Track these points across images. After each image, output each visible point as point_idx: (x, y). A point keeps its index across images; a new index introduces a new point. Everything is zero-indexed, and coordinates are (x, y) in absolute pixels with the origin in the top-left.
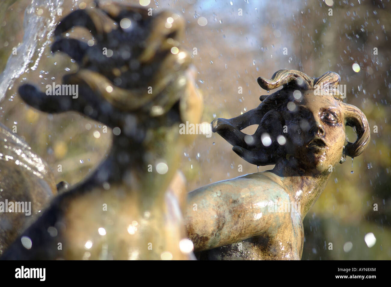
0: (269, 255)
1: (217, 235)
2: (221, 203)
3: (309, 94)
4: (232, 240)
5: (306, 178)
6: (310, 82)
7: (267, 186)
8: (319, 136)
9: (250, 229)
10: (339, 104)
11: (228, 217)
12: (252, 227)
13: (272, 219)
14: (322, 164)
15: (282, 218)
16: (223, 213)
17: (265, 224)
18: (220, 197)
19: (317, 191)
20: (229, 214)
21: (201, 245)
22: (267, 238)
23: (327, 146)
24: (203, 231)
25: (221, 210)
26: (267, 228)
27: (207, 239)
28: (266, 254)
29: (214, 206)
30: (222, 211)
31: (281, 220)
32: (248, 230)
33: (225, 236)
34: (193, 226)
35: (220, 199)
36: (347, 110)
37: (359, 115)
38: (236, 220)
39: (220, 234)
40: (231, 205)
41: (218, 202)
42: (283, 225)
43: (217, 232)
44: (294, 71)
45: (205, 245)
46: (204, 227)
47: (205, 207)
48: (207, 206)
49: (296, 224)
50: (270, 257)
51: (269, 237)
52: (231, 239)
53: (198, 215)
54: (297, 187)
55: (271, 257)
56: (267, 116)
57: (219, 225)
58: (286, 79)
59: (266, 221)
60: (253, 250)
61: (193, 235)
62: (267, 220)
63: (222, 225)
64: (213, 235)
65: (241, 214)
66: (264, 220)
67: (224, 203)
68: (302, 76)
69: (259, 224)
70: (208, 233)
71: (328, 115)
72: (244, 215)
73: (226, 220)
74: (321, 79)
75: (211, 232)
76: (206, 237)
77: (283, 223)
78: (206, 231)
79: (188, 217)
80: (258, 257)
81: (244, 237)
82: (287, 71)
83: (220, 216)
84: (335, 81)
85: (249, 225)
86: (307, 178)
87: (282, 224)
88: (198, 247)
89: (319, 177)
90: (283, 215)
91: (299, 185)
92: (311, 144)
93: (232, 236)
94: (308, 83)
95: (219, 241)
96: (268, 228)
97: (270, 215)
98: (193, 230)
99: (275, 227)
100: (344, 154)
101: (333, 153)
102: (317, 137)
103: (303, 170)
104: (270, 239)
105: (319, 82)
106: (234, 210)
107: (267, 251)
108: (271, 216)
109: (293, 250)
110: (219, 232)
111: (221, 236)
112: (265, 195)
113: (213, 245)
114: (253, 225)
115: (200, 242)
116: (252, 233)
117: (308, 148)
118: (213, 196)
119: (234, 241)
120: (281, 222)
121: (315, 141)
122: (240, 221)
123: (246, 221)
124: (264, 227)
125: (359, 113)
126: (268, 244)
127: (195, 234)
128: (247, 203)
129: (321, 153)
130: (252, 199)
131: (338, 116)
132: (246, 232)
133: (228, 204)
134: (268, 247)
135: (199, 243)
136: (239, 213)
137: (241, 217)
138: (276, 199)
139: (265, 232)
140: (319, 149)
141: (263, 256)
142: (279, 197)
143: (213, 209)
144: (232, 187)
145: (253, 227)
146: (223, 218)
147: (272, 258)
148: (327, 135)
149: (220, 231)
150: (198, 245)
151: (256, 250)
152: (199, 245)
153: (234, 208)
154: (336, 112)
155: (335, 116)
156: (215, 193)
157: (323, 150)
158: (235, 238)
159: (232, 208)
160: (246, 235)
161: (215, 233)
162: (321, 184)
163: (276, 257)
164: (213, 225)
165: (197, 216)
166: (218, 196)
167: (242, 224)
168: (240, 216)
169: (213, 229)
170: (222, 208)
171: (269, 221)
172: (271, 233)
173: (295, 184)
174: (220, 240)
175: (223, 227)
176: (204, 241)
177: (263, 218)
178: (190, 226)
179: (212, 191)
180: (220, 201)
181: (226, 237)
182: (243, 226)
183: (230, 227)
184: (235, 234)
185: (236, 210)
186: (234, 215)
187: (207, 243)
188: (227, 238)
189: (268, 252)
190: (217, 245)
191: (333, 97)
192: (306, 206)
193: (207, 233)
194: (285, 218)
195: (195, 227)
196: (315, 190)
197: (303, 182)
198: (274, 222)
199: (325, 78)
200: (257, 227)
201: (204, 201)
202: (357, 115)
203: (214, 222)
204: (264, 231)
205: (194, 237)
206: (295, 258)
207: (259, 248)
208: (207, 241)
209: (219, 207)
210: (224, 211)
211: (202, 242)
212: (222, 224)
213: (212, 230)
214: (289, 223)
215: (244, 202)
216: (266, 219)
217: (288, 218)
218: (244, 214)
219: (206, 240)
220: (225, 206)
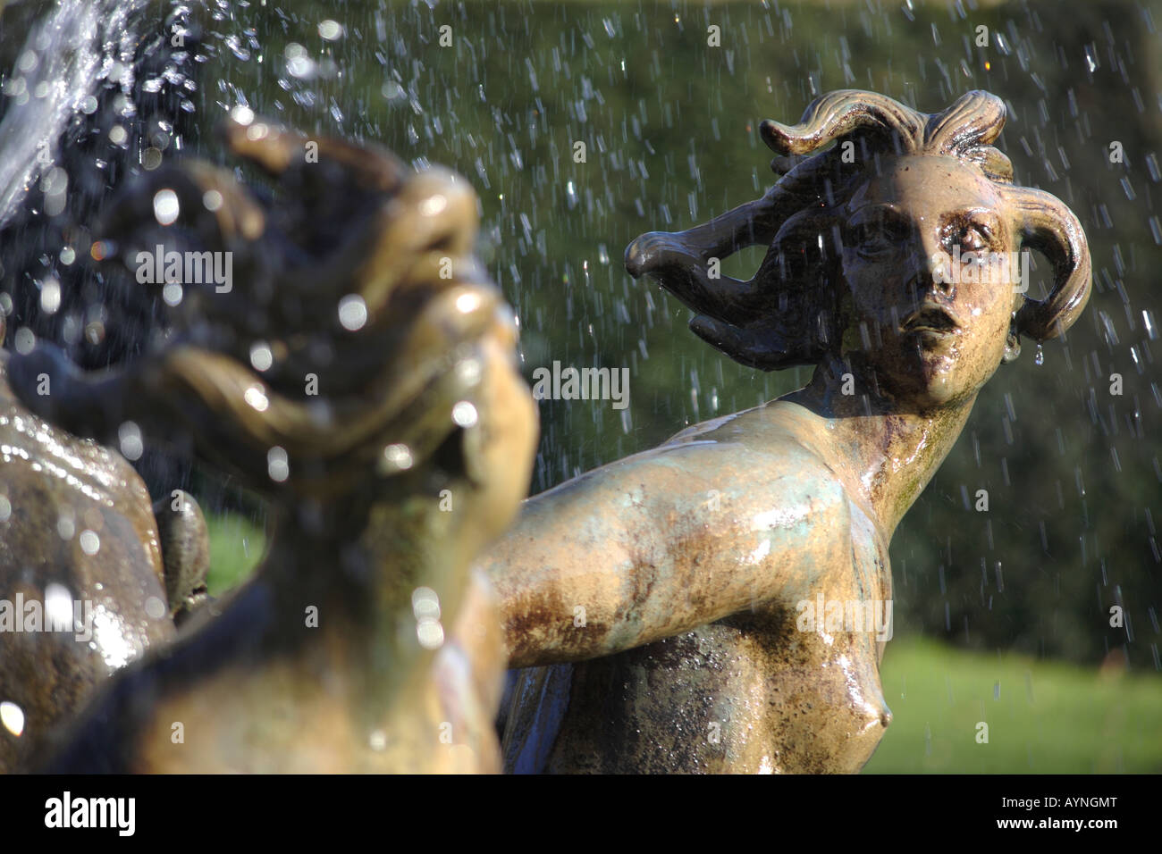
0: (787, 661)
1: (631, 617)
2: (643, 524)
3: (910, 169)
4: (676, 628)
5: (898, 420)
6: (913, 130)
7: (780, 468)
8: (936, 302)
9: (727, 593)
10: (1000, 194)
11: (665, 566)
12: (733, 589)
13: (792, 563)
14: (944, 381)
15: (821, 557)
16: (649, 554)
17: (772, 578)
18: (640, 506)
19: (931, 455)
20: (667, 555)
21: (586, 646)
22: (779, 615)
23: (960, 327)
24: (592, 609)
25: (644, 546)
26: (778, 587)
27: (602, 629)
28: (778, 659)
29: (621, 535)
30: (646, 548)
31: (819, 563)
32: (722, 598)
33: (655, 618)
34: (561, 597)
35: (641, 513)
36: (1022, 210)
37: (1059, 219)
38: (687, 572)
39: (641, 614)
40: (672, 531)
41: (635, 523)
42: (825, 576)
43: (633, 608)
44: (869, 98)
45: (596, 647)
46: (594, 597)
47: (597, 539)
48: (601, 536)
49: (867, 564)
50: (788, 665)
51: (786, 612)
52: (675, 624)
53: (577, 562)
54: (872, 446)
55: (792, 665)
56: (790, 231)
57: (637, 588)
58: (844, 122)
59: (774, 571)
60: (740, 646)
61: (562, 622)
62: (779, 566)
63: (646, 589)
64: (621, 618)
65: (699, 556)
66: (770, 567)
67: (650, 524)
68: (890, 111)
69: (754, 580)
70: (607, 614)
71: (964, 233)
72: (710, 557)
73: (658, 575)
74: (946, 120)
75: (614, 611)
76: (599, 625)
77: (825, 571)
78: (599, 608)
79: (548, 570)
80: (755, 667)
81: (711, 614)
82: (847, 97)
83: (641, 562)
84: (987, 123)
85: (724, 586)
86: (901, 419)
87: (824, 574)
88: (578, 651)
89: (938, 414)
90: (826, 549)
91: (878, 440)
92: (912, 321)
93: (676, 617)
94: (909, 135)
95: (639, 634)
96: (782, 586)
97: (786, 553)
98: (562, 605)
99: (803, 584)
100: (1013, 334)
101: (977, 346)
102: (930, 303)
103: (892, 397)
104: (788, 615)
105: (939, 130)
106: (681, 545)
107: (779, 649)
108: (789, 556)
109: (855, 642)
110: (636, 609)
111: (643, 619)
112: (772, 496)
113: (621, 643)
114: (737, 582)
115: (582, 638)
116: (735, 603)
117: (905, 334)
118: (620, 504)
119: (682, 629)
120: (819, 568)
121: (923, 315)
122: (700, 574)
123: (715, 574)
124: (769, 586)
125: (1058, 213)
126: (783, 630)
127: (567, 617)
128: (718, 522)
129: (941, 349)
130: (734, 509)
131: (994, 234)
132: (717, 603)
133: (665, 525)
134: (782, 638)
135: (579, 641)
136: (695, 552)
137: (701, 563)
138: (805, 503)
139: (774, 599)
140: (935, 339)
141: (768, 662)
142: (812, 499)
143: (621, 545)
144: (676, 475)
145: (737, 588)
146: (650, 569)
147: (795, 667)
148: (959, 295)
149: (639, 606)
150: (576, 646)
151: (748, 647)
152: (579, 647)
153: (680, 538)
154: (987, 223)
155: (984, 235)
156: (627, 495)
157: (949, 341)
158: (685, 622)
159: (676, 539)
160: (718, 610)
161: (625, 613)
162: (942, 433)
163: (805, 665)
164: (619, 590)
165: (574, 567)
166: (634, 503)
167: (705, 582)
168: (698, 560)
169: (621, 601)
170: (645, 539)
171: (784, 568)
172: (790, 601)
173: (867, 439)
174: (641, 631)
175: (648, 595)
176: (594, 637)
177: (767, 562)
178: (552, 595)
179: (618, 490)
180: (642, 518)
181: (658, 619)
182: (708, 588)
183: (670, 593)
184: (685, 612)
185: (686, 542)
186: (681, 560)
187: (603, 640)
188: (661, 623)
189: (782, 652)
190: (633, 643)
191: (981, 171)
192: (899, 498)
193: (603, 613)
194: (830, 555)
195: (566, 598)
196: (926, 453)
197: (891, 433)
198: (798, 571)
199: (958, 118)
200: (747, 589)
201: (593, 519)
202: (1052, 221)
203: (624, 582)
204: (770, 596)
205: (563, 625)
206: (862, 664)
207: (755, 642)
208: (603, 634)
209: (636, 537)
210: (653, 548)
211: (589, 639)
212: (646, 586)
213: (616, 604)
214: (844, 566)
215: (710, 519)
216: (774, 565)
217: (840, 553)
218: (712, 553)
219: (599, 634)
220: (654, 531)
